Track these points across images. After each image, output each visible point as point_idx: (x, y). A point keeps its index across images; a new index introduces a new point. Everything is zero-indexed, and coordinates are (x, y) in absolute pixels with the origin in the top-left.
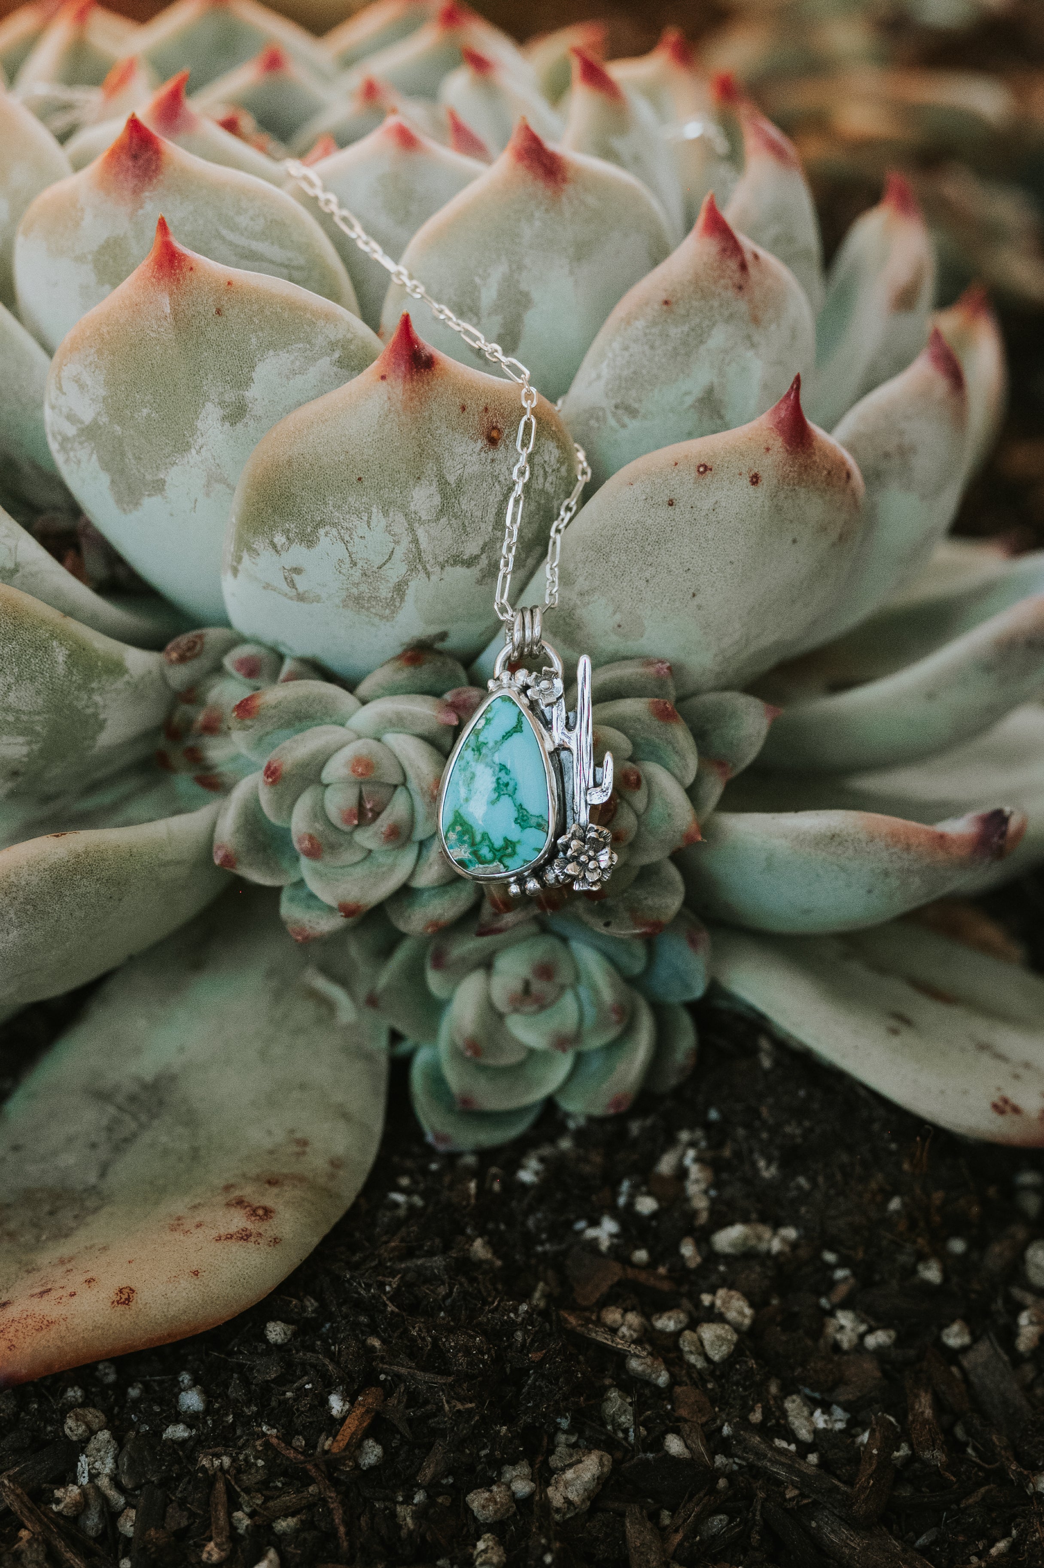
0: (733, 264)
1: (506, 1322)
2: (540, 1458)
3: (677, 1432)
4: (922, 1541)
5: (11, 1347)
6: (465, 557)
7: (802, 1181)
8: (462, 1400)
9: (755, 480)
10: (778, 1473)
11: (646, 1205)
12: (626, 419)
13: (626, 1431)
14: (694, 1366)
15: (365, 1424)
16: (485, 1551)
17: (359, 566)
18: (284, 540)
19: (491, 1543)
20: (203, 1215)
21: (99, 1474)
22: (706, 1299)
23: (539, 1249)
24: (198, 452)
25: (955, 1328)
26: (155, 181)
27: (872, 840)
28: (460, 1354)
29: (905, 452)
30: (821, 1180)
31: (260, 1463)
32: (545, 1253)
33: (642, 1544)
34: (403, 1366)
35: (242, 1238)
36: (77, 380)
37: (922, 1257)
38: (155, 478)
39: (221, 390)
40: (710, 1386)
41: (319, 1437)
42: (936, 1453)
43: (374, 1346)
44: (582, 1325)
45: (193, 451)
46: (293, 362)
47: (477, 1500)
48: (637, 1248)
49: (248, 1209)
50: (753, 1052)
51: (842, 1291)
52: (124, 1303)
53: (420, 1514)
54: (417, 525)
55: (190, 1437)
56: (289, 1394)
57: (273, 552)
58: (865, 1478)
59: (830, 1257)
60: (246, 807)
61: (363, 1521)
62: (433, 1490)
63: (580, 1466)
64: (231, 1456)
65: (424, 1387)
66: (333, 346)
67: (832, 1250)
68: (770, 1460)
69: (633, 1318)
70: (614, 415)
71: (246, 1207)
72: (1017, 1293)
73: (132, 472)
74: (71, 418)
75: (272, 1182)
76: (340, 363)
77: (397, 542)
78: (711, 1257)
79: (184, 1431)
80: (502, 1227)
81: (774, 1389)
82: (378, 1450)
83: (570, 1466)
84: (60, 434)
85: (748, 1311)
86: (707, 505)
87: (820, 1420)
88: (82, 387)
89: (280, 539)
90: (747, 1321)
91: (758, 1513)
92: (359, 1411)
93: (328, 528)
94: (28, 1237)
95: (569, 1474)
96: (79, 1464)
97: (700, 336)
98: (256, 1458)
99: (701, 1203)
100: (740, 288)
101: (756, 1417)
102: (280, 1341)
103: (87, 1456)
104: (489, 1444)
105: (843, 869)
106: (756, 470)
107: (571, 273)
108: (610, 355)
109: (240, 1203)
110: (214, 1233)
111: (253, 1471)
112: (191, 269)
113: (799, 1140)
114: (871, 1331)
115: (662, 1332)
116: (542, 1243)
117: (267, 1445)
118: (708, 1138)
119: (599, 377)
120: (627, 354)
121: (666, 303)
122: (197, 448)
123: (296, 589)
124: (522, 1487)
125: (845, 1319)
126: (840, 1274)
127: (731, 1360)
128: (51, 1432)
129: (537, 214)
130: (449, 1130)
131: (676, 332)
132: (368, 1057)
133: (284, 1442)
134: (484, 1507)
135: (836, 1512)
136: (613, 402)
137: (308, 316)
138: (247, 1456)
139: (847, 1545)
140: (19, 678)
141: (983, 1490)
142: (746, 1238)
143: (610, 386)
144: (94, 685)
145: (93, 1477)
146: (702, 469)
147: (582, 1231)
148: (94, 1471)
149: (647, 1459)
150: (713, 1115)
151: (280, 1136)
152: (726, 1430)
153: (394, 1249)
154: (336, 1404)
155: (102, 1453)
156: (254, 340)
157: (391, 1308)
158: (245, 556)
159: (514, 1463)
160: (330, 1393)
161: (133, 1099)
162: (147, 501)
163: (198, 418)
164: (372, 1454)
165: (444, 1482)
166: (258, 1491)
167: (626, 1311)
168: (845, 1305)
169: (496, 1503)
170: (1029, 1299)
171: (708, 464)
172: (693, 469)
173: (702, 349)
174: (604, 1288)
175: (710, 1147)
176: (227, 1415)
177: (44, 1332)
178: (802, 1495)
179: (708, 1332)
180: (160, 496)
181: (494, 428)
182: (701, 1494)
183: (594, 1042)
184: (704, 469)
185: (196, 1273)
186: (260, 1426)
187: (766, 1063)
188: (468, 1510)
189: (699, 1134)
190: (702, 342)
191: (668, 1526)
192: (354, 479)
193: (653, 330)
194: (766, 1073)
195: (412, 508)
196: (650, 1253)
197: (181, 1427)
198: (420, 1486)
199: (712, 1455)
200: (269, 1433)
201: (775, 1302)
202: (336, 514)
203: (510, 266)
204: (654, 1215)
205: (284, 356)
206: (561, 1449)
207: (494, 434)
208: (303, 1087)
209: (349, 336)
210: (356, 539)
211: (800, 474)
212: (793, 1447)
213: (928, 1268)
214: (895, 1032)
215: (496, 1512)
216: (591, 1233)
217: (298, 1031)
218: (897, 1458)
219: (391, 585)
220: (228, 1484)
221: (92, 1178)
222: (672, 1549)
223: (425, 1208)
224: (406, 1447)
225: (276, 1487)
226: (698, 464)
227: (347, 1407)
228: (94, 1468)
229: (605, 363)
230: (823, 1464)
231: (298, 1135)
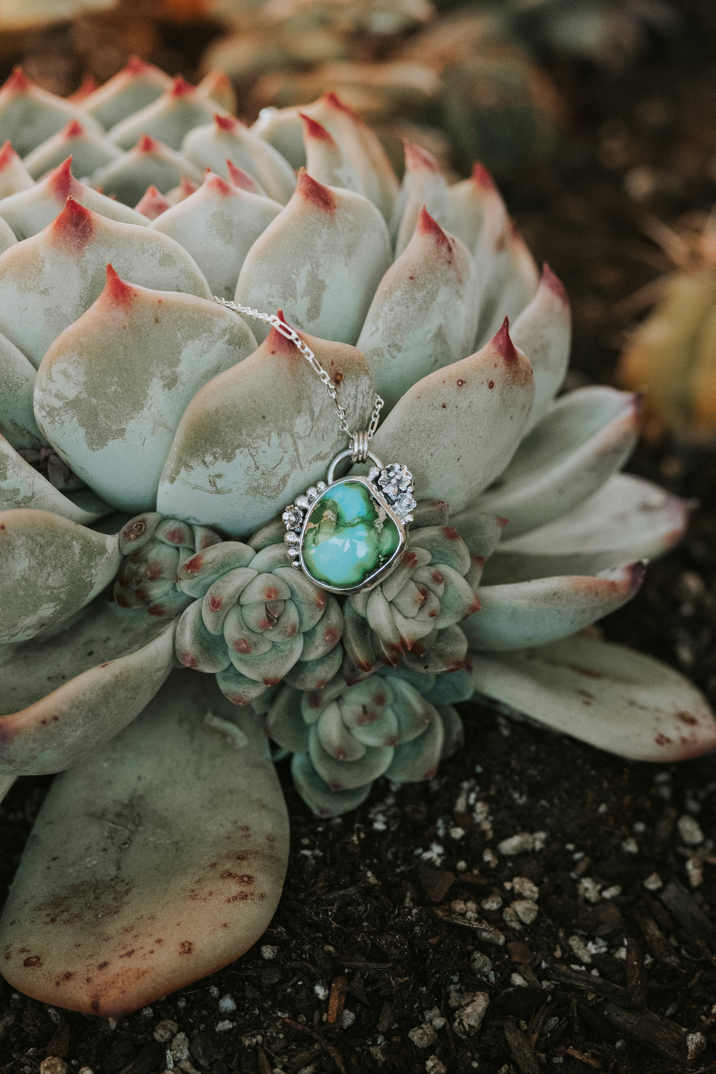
0: (444, 249)
1: (407, 922)
2: (443, 1002)
3: (515, 971)
4: (669, 1012)
5: (123, 992)
6: (322, 455)
7: (544, 803)
8: (401, 976)
9: (491, 385)
10: (580, 986)
11: (458, 833)
12: (395, 353)
13: (487, 976)
14: (514, 929)
15: (343, 1001)
16: (434, 1067)
17: (260, 469)
18: (212, 458)
19: (436, 1061)
20: (209, 886)
21: (180, 1060)
22: (508, 885)
23: (398, 870)
24: (149, 409)
25: (653, 878)
26: (90, 238)
27: (576, 593)
28: (392, 948)
29: (545, 348)
30: (556, 800)
31: (281, 1036)
32: (402, 872)
33: (519, 1045)
34: (358, 961)
35: (243, 898)
36: (65, 373)
37: (624, 838)
38: (119, 428)
39: (162, 369)
40: (527, 939)
41: (313, 1014)
42: (673, 958)
43: (330, 951)
44: (447, 916)
45: (146, 409)
46: (203, 345)
47: (416, 1035)
48: (458, 861)
49: (237, 878)
50: (495, 727)
51: (582, 867)
52: (187, 952)
53: (385, 1051)
54: (298, 440)
55: (234, 1027)
56: (289, 990)
57: (203, 466)
58: (635, 981)
59: (570, 847)
60: (195, 626)
61: (353, 1061)
62: (388, 1035)
63: (474, 1004)
64: (261, 1034)
65: (374, 972)
66: (224, 331)
67: (571, 842)
68: (575, 979)
69: (471, 905)
70: (388, 351)
71: (235, 878)
72: (681, 850)
73: (102, 426)
74: (58, 396)
75: (241, 858)
76: (229, 342)
77: (285, 452)
78: (502, 858)
79: (229, 1024)
80: (375, 861)
81: (561, 934)
82: (352, 1015)
83: (468, 1005)
84: (49, 406)
85: (535, 889)
86: (464, 405)
87: (592, 948)
88: (67, 376)
89: (209, 458)
90: (536, 896)
91: (575, 1012)
92: (336, 994)
93: (242, 449)
94: (88, 916)
95: (469, 1010)
96: (167, 1056)
97: (432, 296)
98: (278, 1033)
99: (487, 826)
100: (450, 262)
101: (558, 953)
102: (271, 957)
103: (171, 1050)
104: (417, 1000)
105: (559, 612)
106: (490, 380)
107: (347, 265)
108: (383, 315)
109: (230, 875)
110: (224, 898)
111: (277, 1042)
112: (136, 295)
113: (539, 778)
114: (604, 888)
115: (489, 911)
116: (399, 867)
117: (284, 1024)
118: (478, 783)
119: (377, 329)
120: (393, 313)
121: (412, 278)
122: (148, 407)
123: (216, 487)
124: (439, 1022)
125: (587, 883)
126: (578, 856)
127: (536, 922)
128: (142, 1039)
129: (323, 231)
130: (327, 805)
131: (419, 296)
132: (261, 766)
133: (294, 1020)
134: (421, 1039)
135: (618, 1003)
136: (387, 344)
137: (208, 315)
138: (271, 1033)
139: (628, 1022)
140: (55, 568)
141: (698, 975)
142: (522, 844)
143: (385, 334)
144: (93, 564)
145: (176, 1063)
146: (460, 383)
147: (421, 855)
148: (176, 1059)
149: (510, 992)
150: (479, 769)
151: (229, 827)
152: (544, 965)
153: (323, 888)
154: (320, 991)
155: (181, 1047)
156: (179, 336)
157: (334, 925)
158: (183, 470)
159: (430, 1009)
160: (314, 985)
161: (118, 815)
162: (111, 443)
163: (148, 389)
164: (349, 1018)
165: (393, 1027)
166: (284, 1053)
167: (466, 902)
168: (586, 874)
169: (428, 1035)
170: (689, 853)
171: (463, 379)
172: (455, 383)
173: (434, 303)
174: (446, 889)
175: (482, 790)
176: (255, 1010)
177: (142, 979)
178: (597, 997)
179: (519, 907)
180: (120, 439)
181: (338, 374)
182: (543, 1007)
183: (411, 737)
184: (461, 383)
185: (225, 925)
186: (274, 1013)
187: (506, 733)
188: (411, 1042)
189: (473, 782)
190: (434, 300)
191: (526, 1030)
192: (260, 416)
193: (406, 297)
194: (506, 739)
195: (296, 431)
196: (466, 862)
197: (227, 1022)
198: (379, 1033)
199: (540, 980)
200: (283, 1016)
201: (545, 880)
202: (248, 440)
203: (312, 265)
204: (463, 838)
205: (197, 343)
206: (454, 995)
207: (339, 378)
208: (231, 792)
209: (232, 324)
210: (260, 453)
211: (514, 377)
212: (583, 968)
213: (628, 844)
214: (588, 704)
215: (429, 1040)
216: (427, 855)
217: (213, 757)
218: (647, 964)
219: (279, 478)
220: (265, 1052)
221: (114, 873)
222: (533, 1044)
223: (324, 856)
224: (365, 1010)
225: (292, 1049)
226: (457, 380)
227: (327, 992)
228: (177, 1057)
229: (381, 320)
230: (602, 975)
231: (240, 824)
